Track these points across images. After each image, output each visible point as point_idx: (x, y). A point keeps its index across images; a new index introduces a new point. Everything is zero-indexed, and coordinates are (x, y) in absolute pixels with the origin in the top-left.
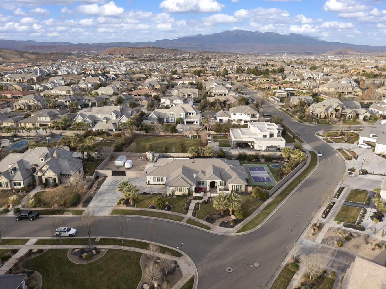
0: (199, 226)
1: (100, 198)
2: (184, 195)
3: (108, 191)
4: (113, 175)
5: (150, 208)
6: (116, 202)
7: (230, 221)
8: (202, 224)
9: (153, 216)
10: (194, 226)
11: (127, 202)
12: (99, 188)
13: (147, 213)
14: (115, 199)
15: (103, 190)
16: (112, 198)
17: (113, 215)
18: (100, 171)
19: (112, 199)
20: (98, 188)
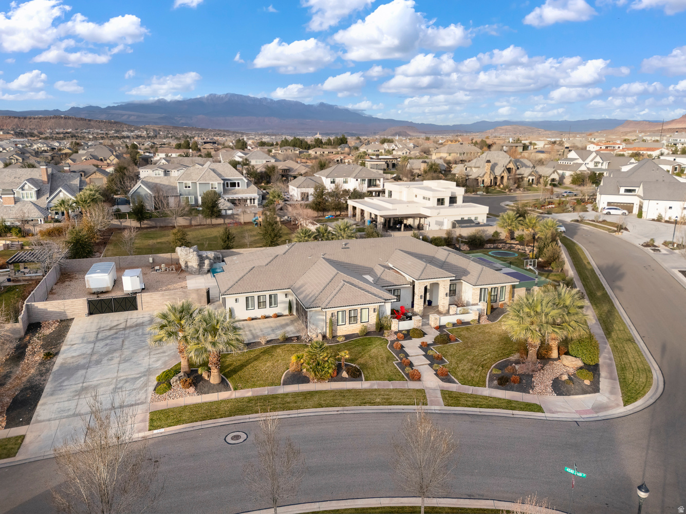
0: (498, 407)
1: (73, 385)
2: (366, 333)
3: (95, 358)
4: (90, 313)
5: (285, 383)
6: (146, 385)
7: (574, 375)
8: (500, 399)
9: (321, 406)
10: (482, 410)
11: (194, 379)
12: (57, 354)
13: (288, 400)
14: (136, 379)
15: (73, 357)
16: (123, 375)
17: (162, 430)
18: (40, 305)
19: (127, 381)
20: (50, 356)
